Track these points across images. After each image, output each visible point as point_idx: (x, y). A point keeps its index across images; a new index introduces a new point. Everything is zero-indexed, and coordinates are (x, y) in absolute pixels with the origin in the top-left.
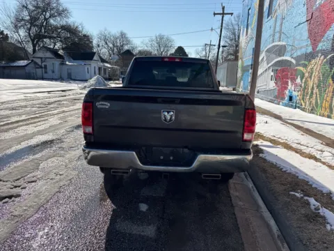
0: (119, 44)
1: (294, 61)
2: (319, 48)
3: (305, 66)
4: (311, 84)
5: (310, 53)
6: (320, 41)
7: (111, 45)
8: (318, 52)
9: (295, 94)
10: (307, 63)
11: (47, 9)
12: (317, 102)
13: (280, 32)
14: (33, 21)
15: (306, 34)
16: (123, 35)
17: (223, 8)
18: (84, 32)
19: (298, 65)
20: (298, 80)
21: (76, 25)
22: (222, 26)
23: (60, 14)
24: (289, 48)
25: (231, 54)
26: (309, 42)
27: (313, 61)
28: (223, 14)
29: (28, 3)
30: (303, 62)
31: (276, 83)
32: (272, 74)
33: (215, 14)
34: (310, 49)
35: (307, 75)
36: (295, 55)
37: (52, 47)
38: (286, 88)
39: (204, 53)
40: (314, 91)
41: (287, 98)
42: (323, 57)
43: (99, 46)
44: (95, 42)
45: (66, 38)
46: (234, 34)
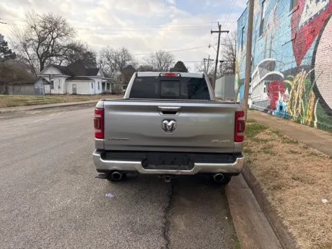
0: (121, 60)
1: (282, 76)
2: (302, 64)
3: (292, 80)
4: (296, 95)
5: (295, 68)
6: (302, 58)
7: (113, 62)
8: (301, 67)
9: (284, 104)
10: (293, 77)
11: (54, 29)
12: (302, 111)
13: (271, 50)
14: (41, 40)
15: (291, 52)
16: (124, 51)
17: (220, 27)
18: (89, 50)
19: (286, 78)
20: (287, 92)
21: (81, 44)
22: (219, 43)
23: (66, 34)
24: (278, 64)
25: (229, 68)
26: (294, 59)
27: (298, 75)
28: (220, 32)
29: (37, 24)
30: (290, 76)
31: (269, 95)
32: (265, 86)
33: (212, 32)
34: (295, 65)
35: (293, 87)
36: (283, 70)
37: (58, 64)
38: (277, 99)
39: (203, 67)
40: (300, 102)
41: (278, 108)
42: (305, 72)
43: (101, 62)
44: (98, 59)
45: (72, 56)
46: (232, 49)
